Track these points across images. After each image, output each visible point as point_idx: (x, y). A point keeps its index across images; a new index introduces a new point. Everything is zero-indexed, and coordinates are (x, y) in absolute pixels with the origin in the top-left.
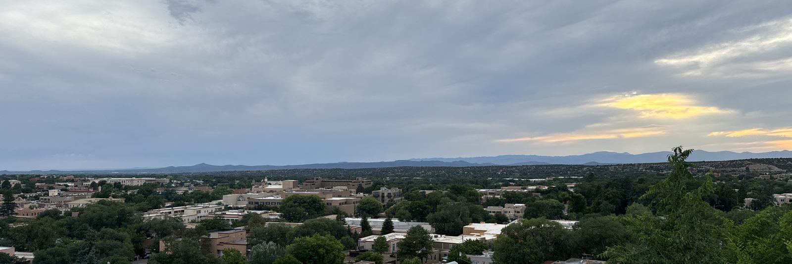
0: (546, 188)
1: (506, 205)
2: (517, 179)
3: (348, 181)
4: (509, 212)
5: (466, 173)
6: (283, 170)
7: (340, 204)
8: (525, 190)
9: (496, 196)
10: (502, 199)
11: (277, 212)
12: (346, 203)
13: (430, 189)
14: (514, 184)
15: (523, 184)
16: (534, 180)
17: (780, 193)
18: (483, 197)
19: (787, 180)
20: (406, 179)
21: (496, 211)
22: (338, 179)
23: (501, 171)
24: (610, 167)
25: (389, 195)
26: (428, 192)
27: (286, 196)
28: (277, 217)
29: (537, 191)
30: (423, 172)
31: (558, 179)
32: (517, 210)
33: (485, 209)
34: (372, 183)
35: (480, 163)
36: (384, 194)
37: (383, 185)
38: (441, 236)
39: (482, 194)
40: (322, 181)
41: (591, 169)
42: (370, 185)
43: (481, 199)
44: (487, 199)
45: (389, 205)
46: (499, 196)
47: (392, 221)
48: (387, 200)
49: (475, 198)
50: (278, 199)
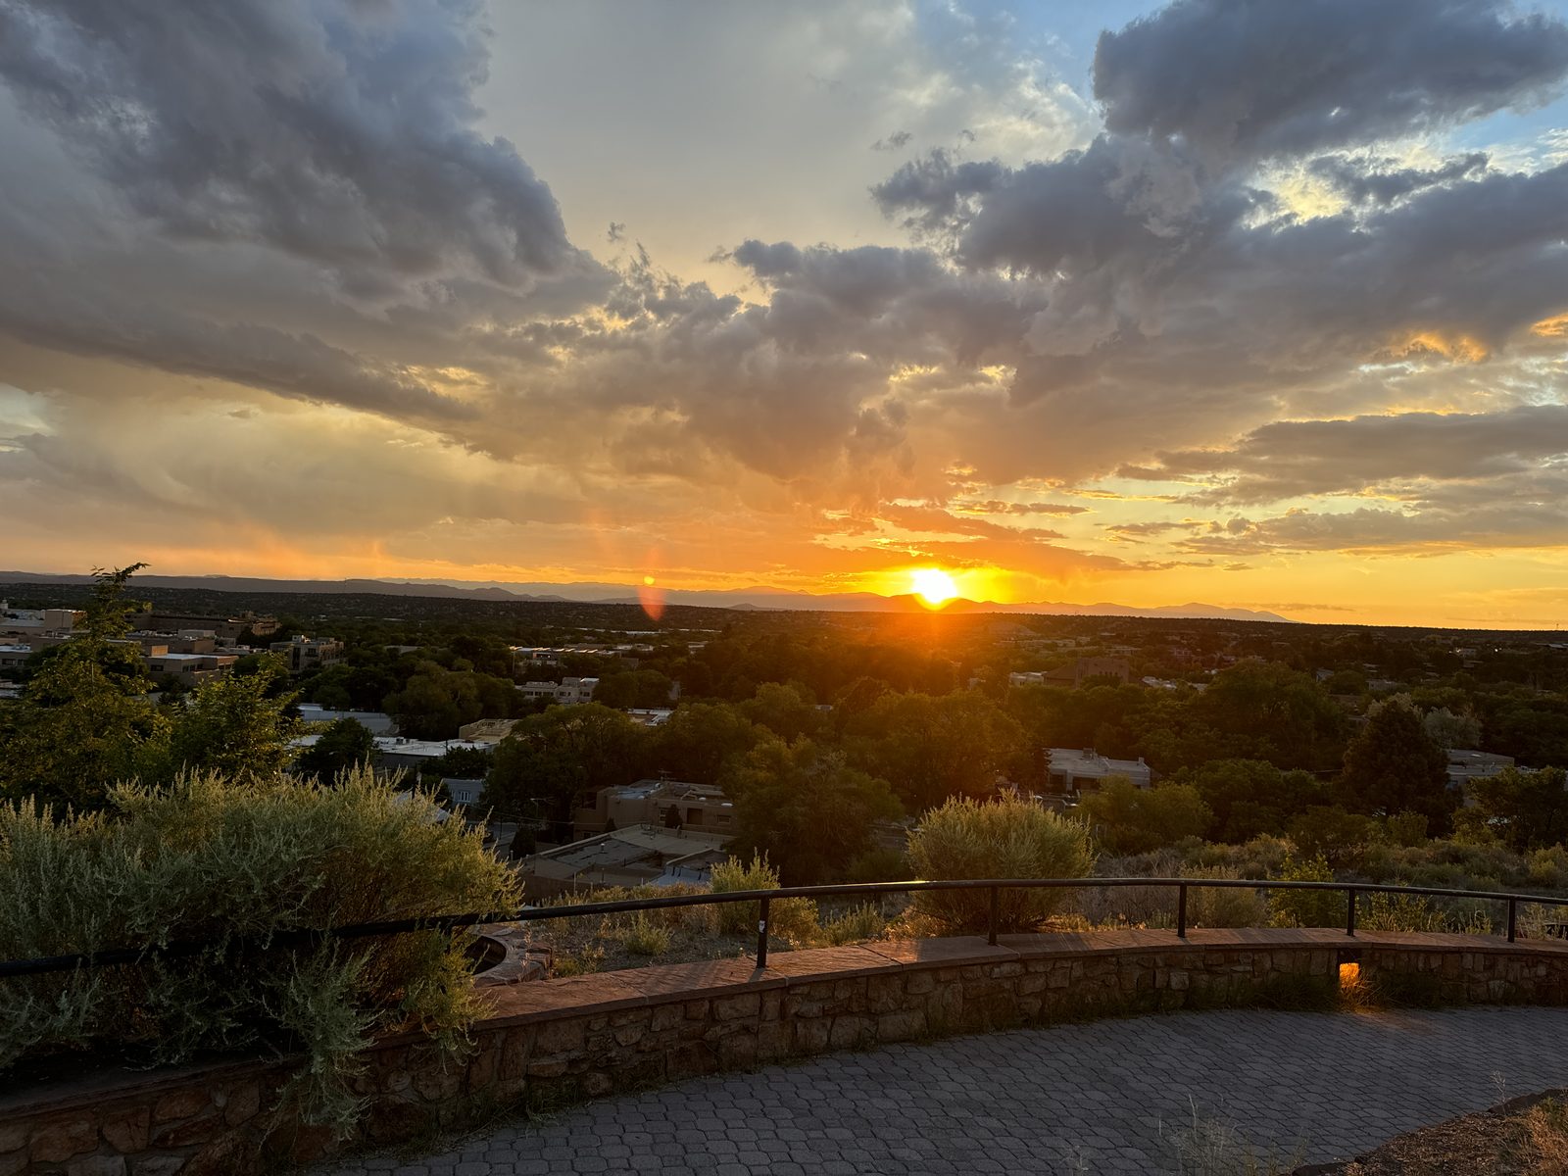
0: (651, 648)
1: (565, 680)
2: (602, 631)
3: (218, 617)
4: (569, 694)
5: (501, 613)
6: (58, 585)
7: (186, 668)
8: (610, 653)
9: (548, 663)
10: (559, 668)
11: (14, 683)
12: (200, 667)
13: (411, 643)
14: (593, 639)
15: (608, 640)
16: (634, 633)
17: (1020, 671)
18: (521, 664)
19: (1037, 651)
20: (364, 621)
21: (542, 690)
22: (198, 613)
23: (575, 612)
24: (772, 615)
25: (311, 652)
26: (404, 649)
27: (44, 644)
28: (11, 693)
29: (632, 654)
30: (407, 606)
31: (679, 633)
32: (585, 689)
33: (517, 687)
34: (278, 626)
35: (535, 595)
36: (299, 649)
37: (303, 631)
38: (408, 741)
39: (521, 656)
40: (153, 616)
41: (740, 616)
42: (273, 631)
43: (517, 667)
44: (530, 667)
45: (307, 674)
46: (554, 663)
47: (301, 708)
48: (304, 661)
49: (506, 667)
50: (23, 651)
